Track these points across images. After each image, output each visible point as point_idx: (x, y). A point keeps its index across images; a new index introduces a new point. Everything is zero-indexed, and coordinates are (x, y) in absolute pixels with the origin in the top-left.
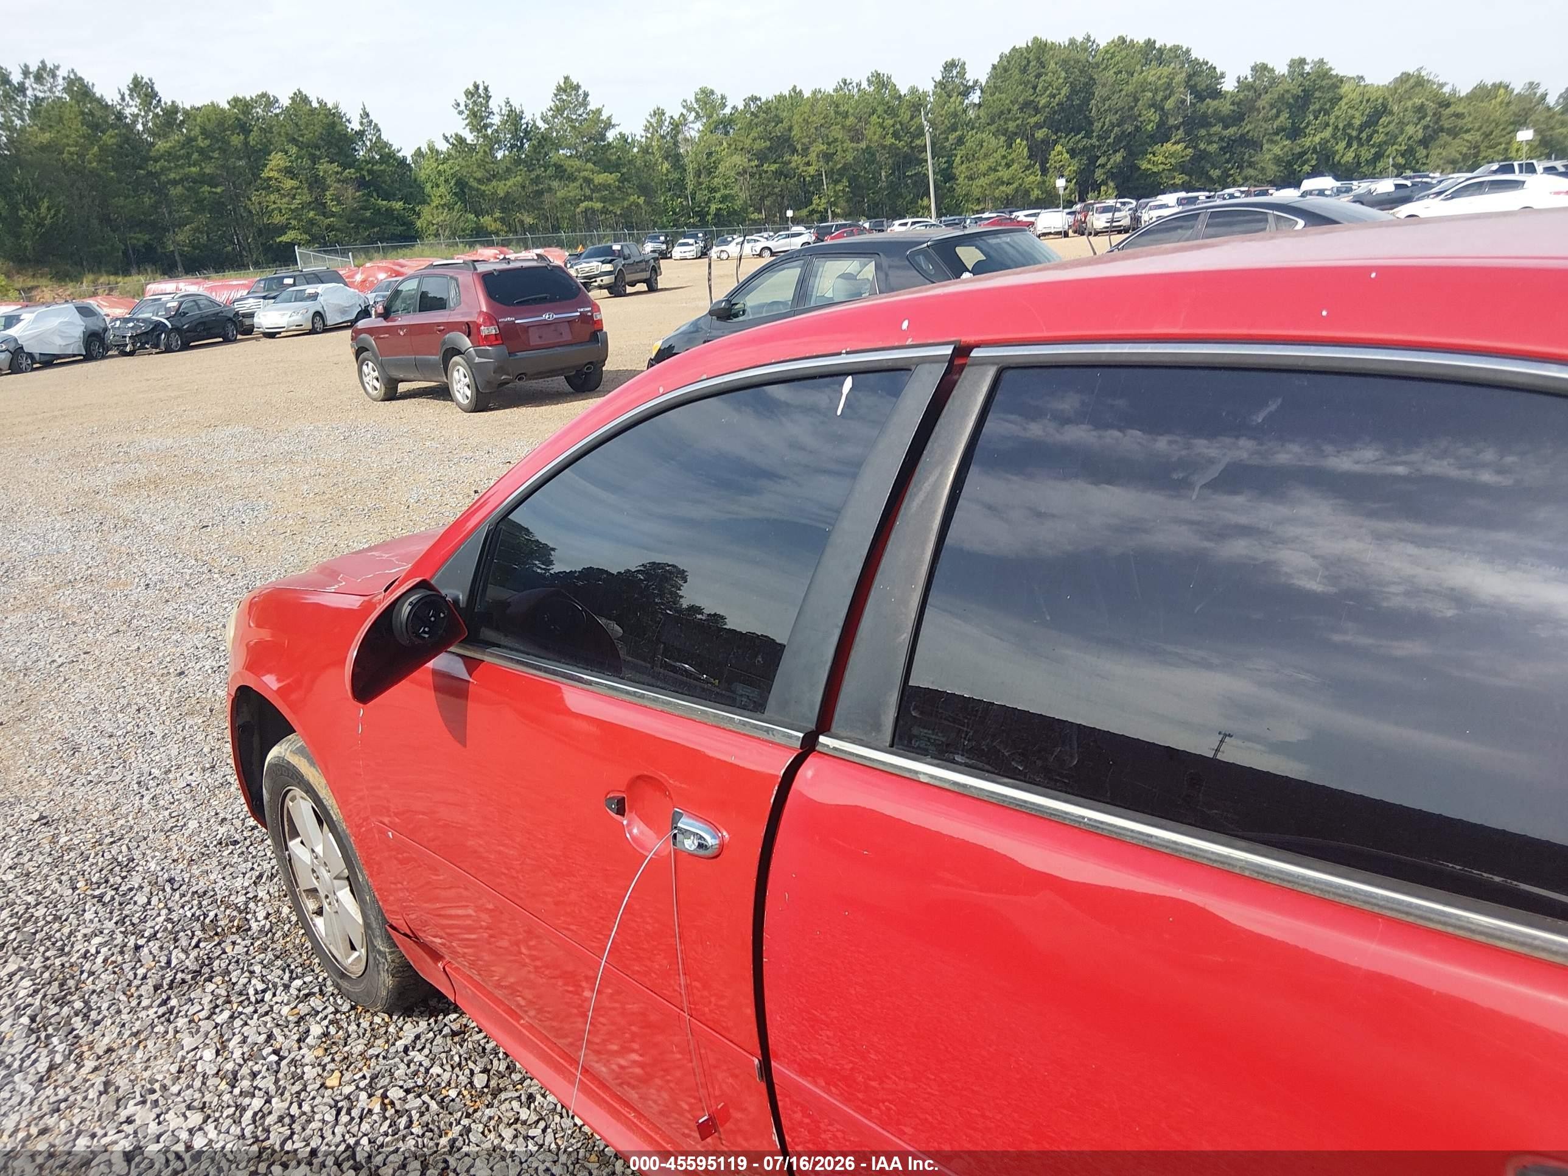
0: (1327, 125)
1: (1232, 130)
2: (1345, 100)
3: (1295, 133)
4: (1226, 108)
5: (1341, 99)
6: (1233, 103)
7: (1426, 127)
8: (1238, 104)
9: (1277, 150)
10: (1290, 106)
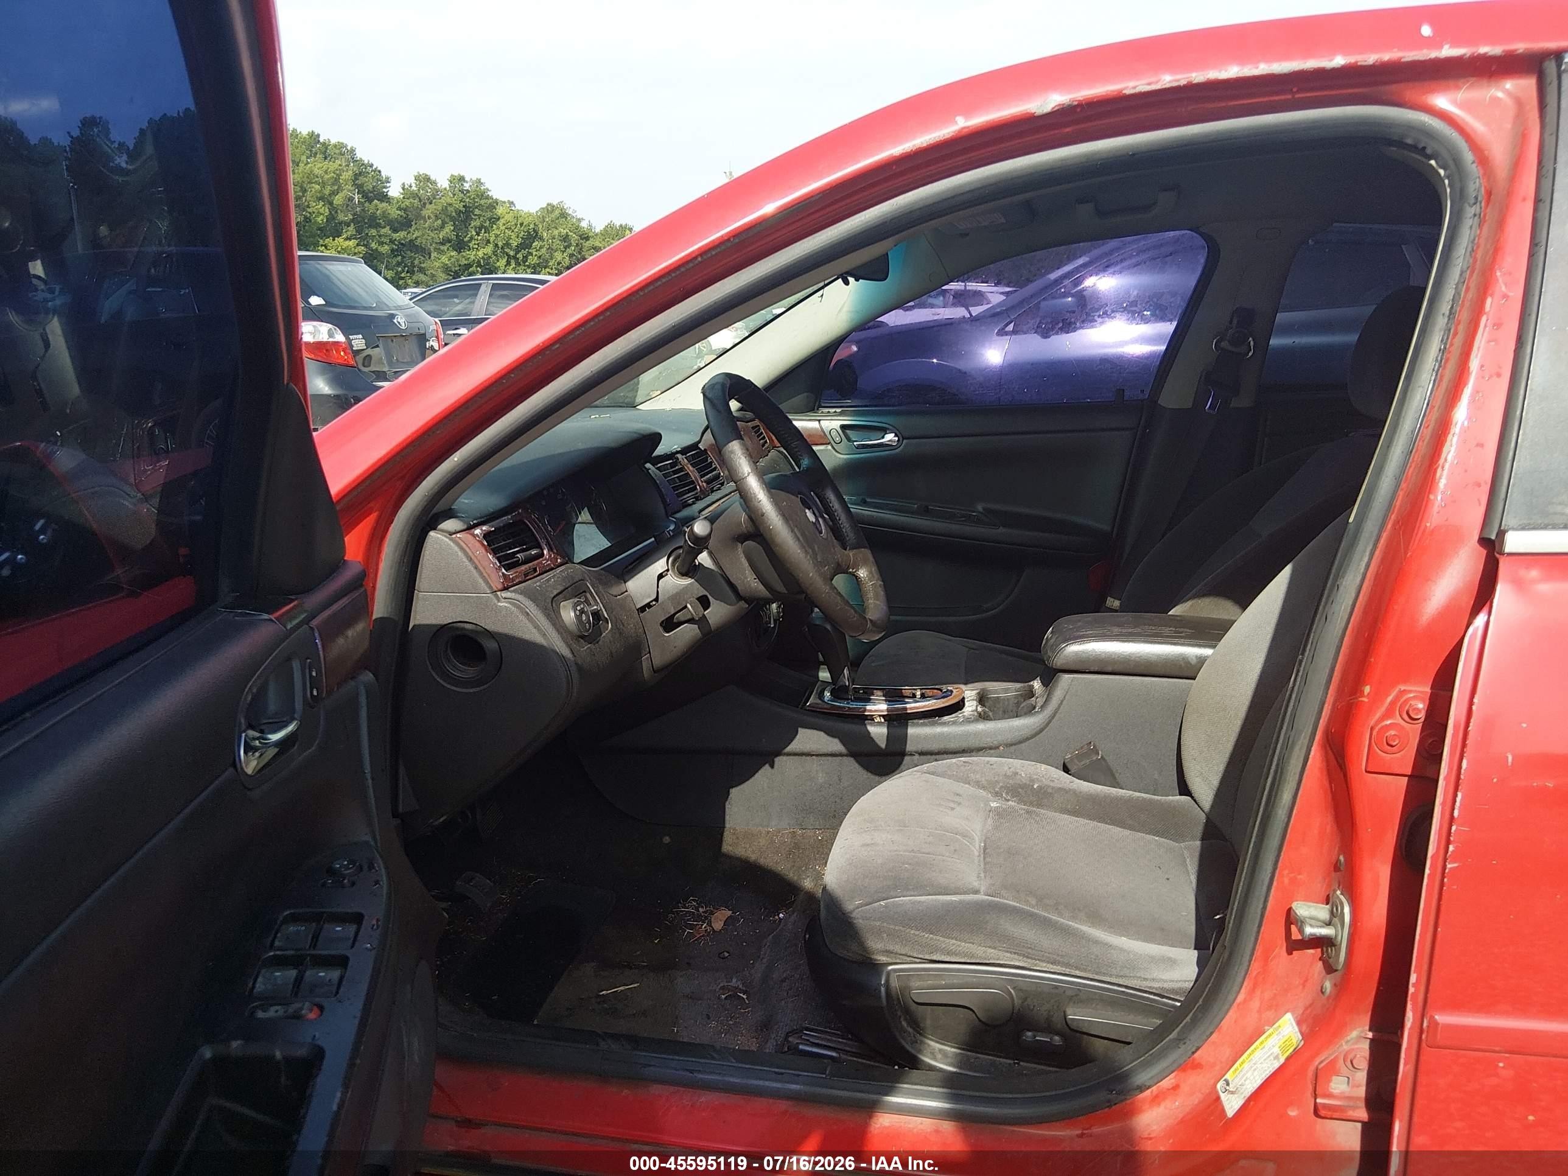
0: (488, 242)
1: (402, 234)
2: (502, 221)
3: (460, 246)
4: (394, 213)
5: (499, 219)
6: (399, 209)
7: (571, 256)
8: (405, 210)
9: (444, 259)
10: (452, 219)
